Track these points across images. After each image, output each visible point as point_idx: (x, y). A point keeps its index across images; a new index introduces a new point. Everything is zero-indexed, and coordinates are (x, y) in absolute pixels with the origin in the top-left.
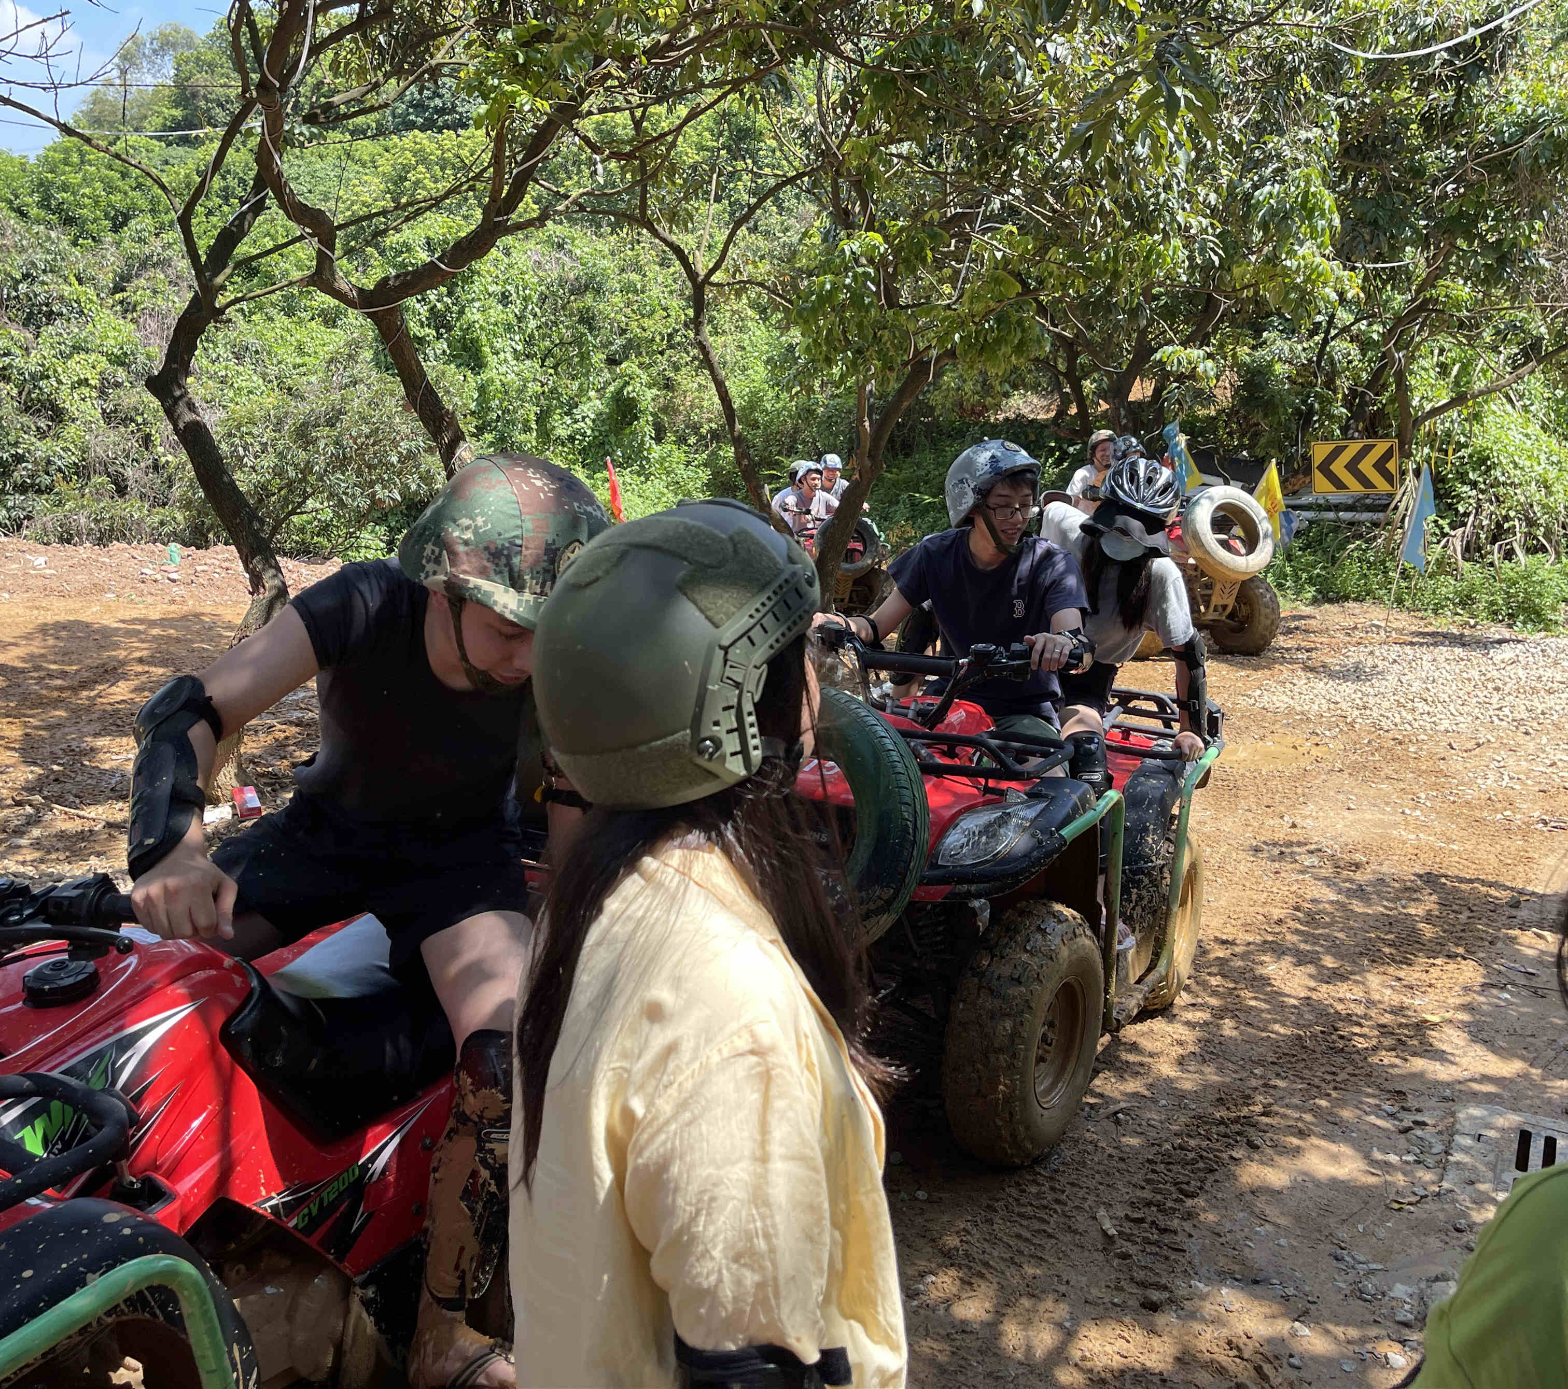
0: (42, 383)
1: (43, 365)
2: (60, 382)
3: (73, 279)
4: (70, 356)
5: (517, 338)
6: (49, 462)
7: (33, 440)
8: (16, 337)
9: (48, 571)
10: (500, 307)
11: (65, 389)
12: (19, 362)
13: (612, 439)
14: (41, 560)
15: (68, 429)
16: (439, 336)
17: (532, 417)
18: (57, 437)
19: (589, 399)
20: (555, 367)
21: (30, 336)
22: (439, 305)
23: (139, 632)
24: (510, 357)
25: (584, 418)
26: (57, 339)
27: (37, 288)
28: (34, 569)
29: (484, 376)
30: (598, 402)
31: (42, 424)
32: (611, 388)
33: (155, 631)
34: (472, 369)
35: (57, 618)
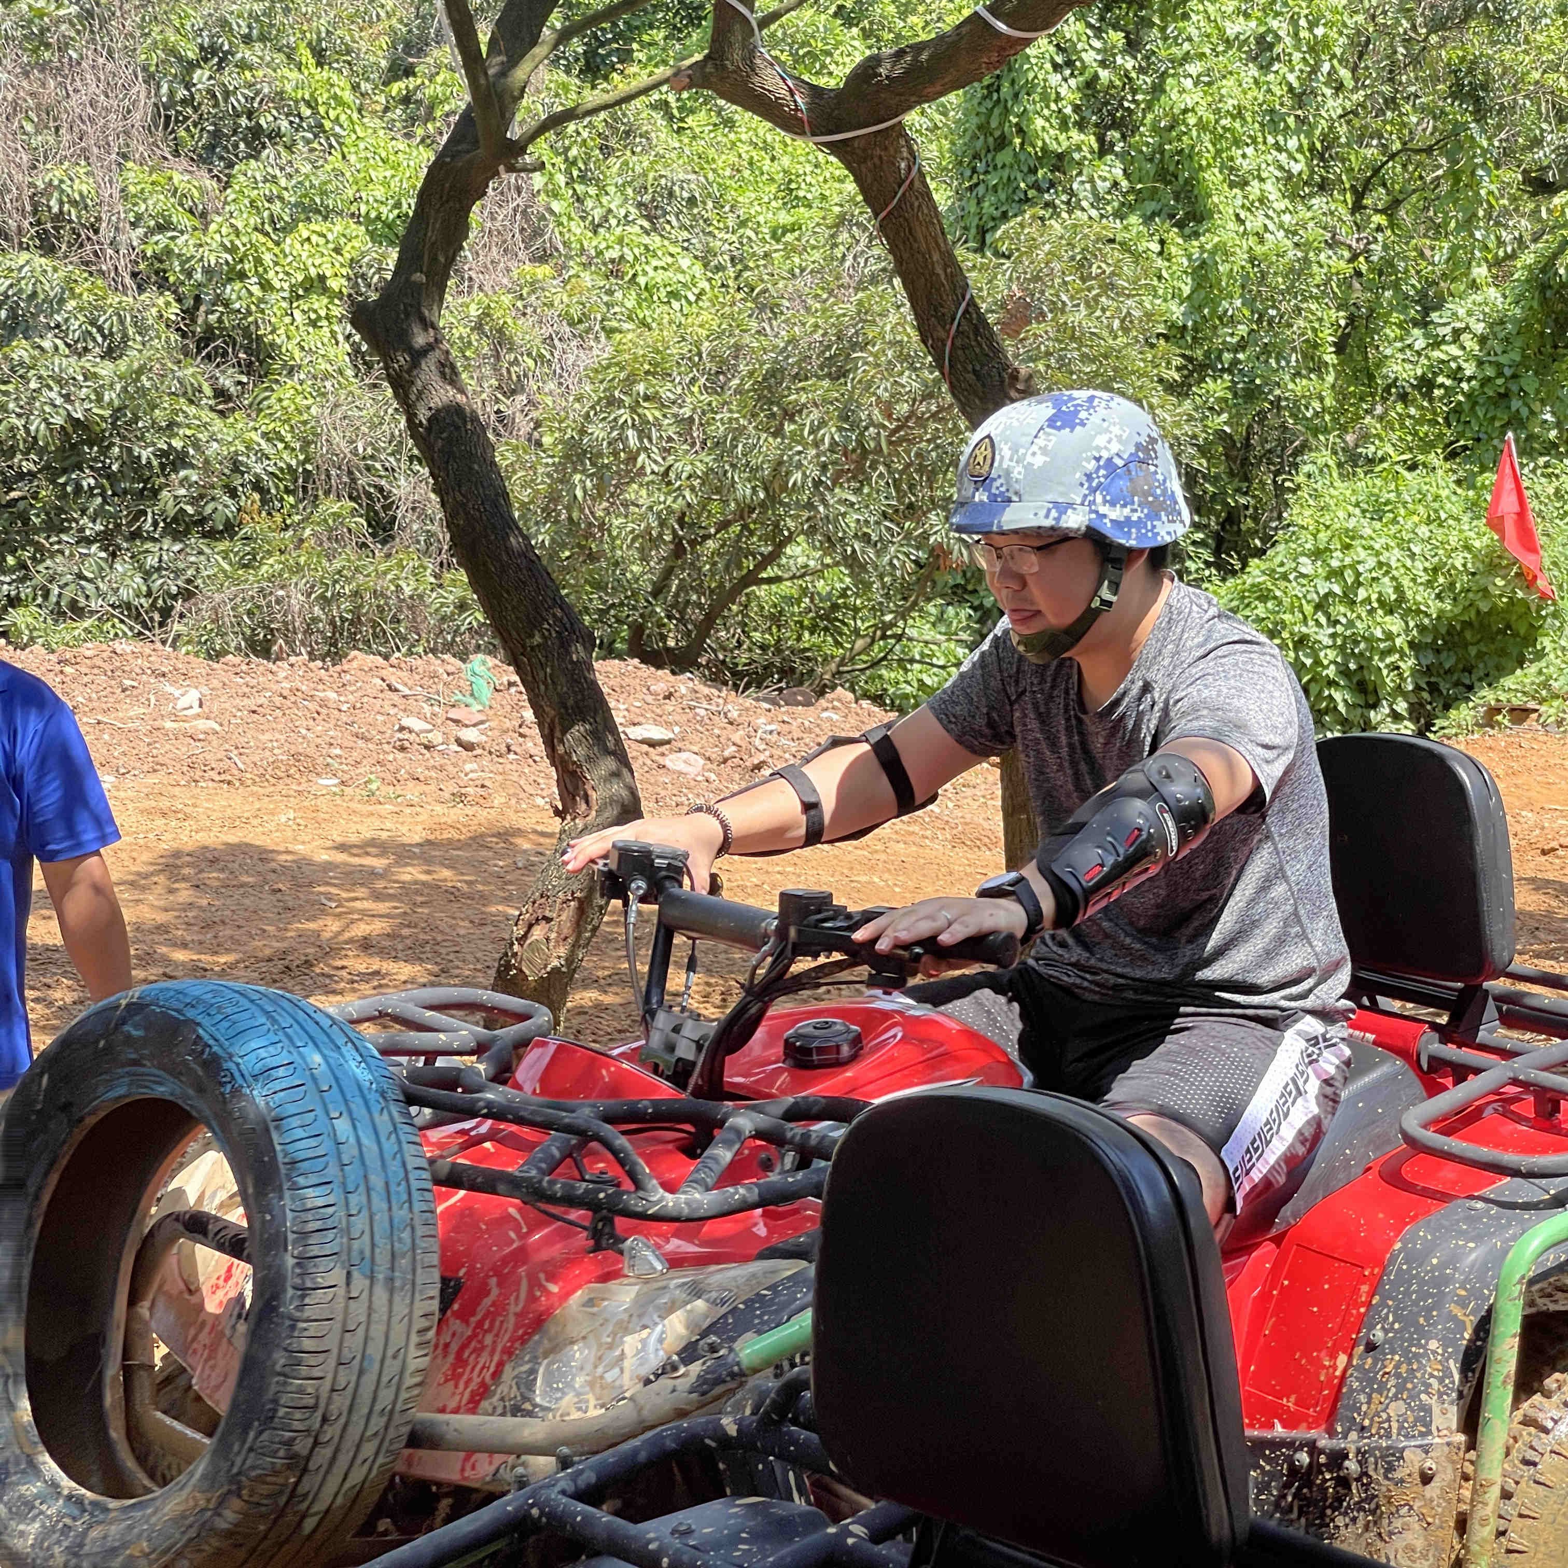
0: (231, 291)
1: (232, 250)
2: (266, 286)
3: (305, 56)
4: (288, 229)
5: (1293, 143)
6: (237, 467)
7: (207, 416)
8: (183, 187)
9: (202, 724)
10: (1253, 71)
11: (277, 302)
12: (184, 244)
13: (1530, 382)
14: (193, 696)
15: (279, 392)
16: (1105, 148)
17: (1328, 336)
18: (257, 408)
19: (1474, 286)
20: (1390, 210)
21: (211, 184)
22: (1105, 75)
23: (373, 874)
24: (1272, 190)
25: (1457, 333)
26: (266, 189)
27: (230, 77)
28: (176, 719)
29: (1209, 241)
30: (1493, 293)
31: (226, 382)
32: (1528, 258)
33: (412, 873)
34: (1180, 225)
35: (205, 839)
